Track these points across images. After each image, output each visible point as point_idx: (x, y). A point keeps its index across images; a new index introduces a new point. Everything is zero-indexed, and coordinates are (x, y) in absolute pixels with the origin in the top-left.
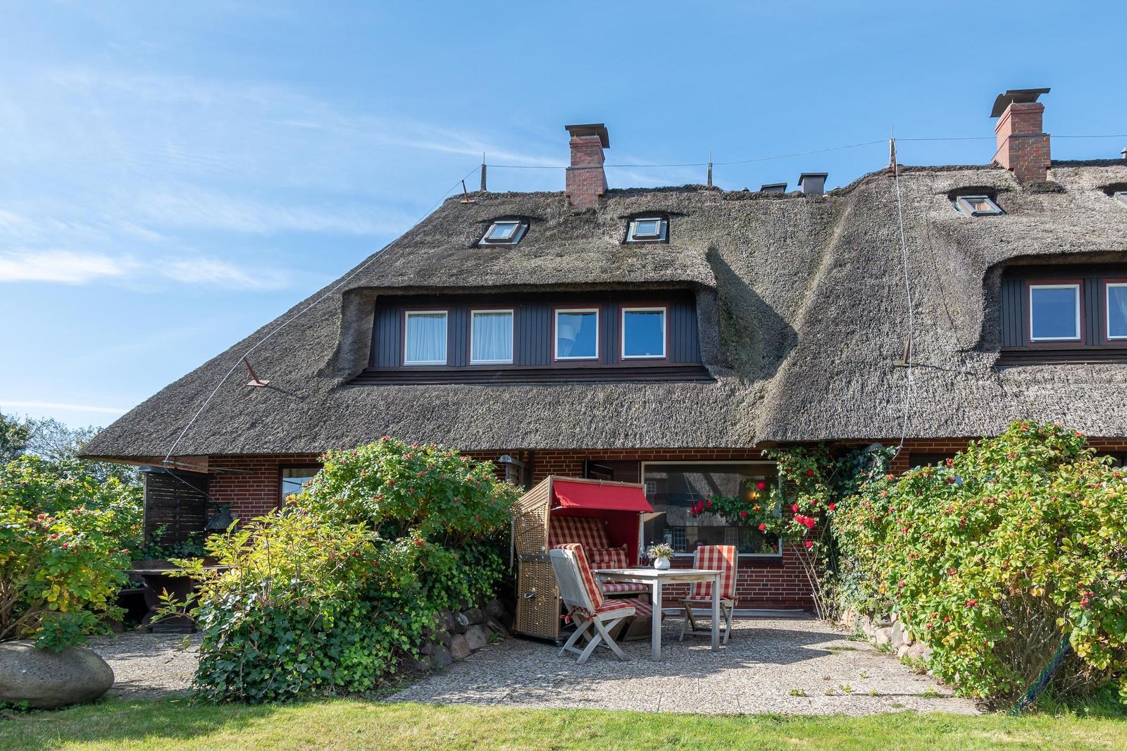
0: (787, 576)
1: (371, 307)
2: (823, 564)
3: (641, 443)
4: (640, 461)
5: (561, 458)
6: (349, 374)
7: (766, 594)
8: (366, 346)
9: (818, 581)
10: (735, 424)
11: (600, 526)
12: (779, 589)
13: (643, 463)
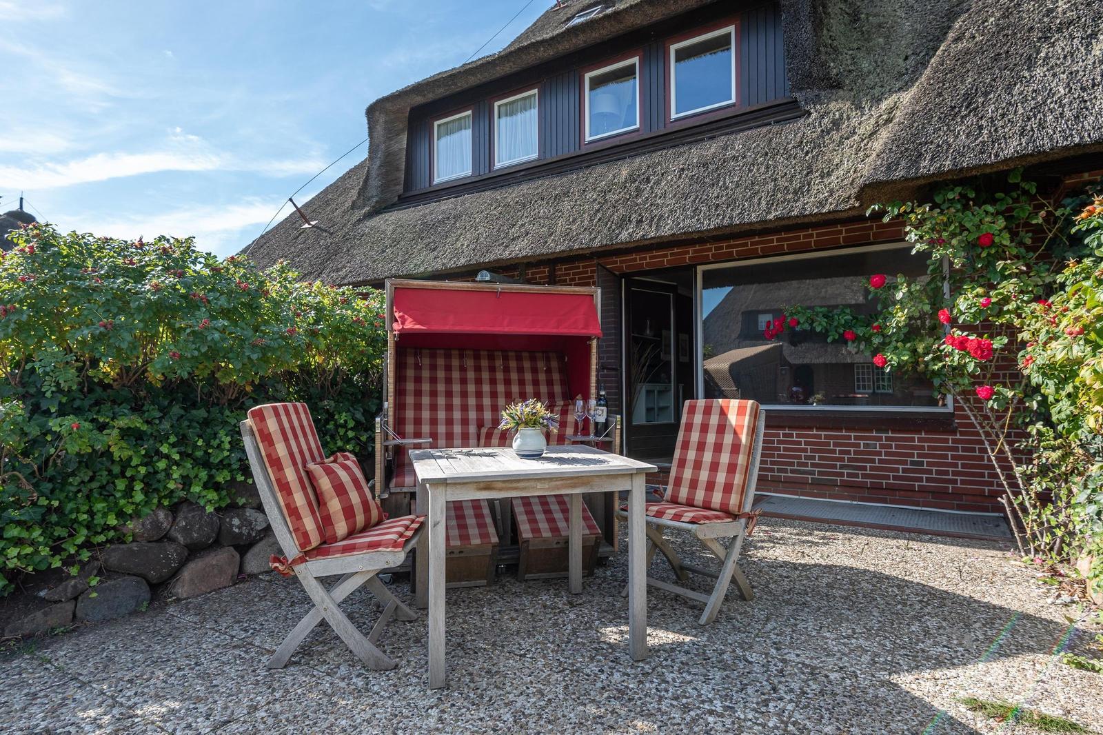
0: (964, 450)
1: (402, 125)
2: (1029, 435)
3: (657, 229)
4: (695, 266)
5: (587, 272)
6: (377, 202)
7: (921, 479)
8: (398, 169)
9: (1018, 470)
10: (829, 174)
11: (554, 364)
12: (947, 473)
13: (700, 269)
